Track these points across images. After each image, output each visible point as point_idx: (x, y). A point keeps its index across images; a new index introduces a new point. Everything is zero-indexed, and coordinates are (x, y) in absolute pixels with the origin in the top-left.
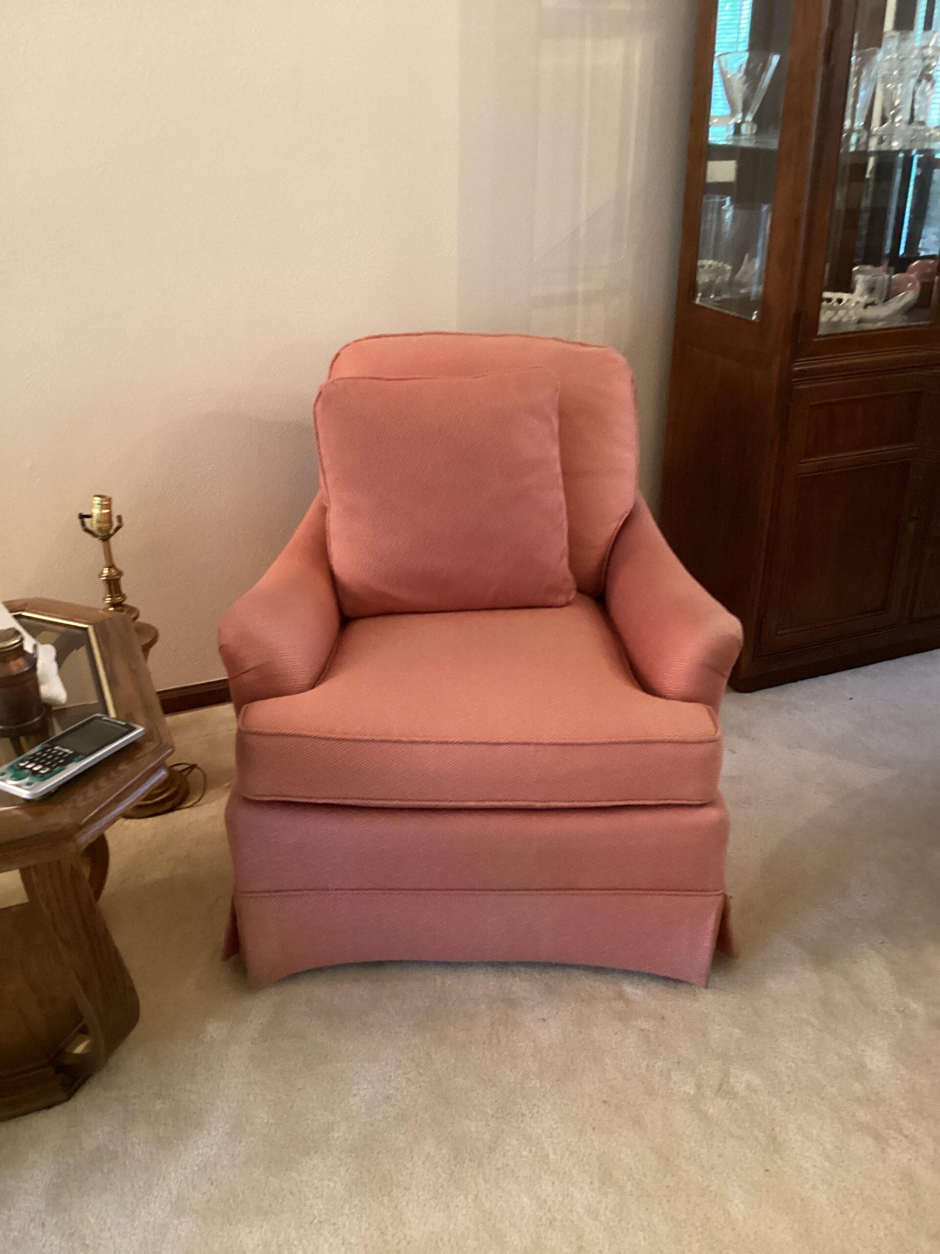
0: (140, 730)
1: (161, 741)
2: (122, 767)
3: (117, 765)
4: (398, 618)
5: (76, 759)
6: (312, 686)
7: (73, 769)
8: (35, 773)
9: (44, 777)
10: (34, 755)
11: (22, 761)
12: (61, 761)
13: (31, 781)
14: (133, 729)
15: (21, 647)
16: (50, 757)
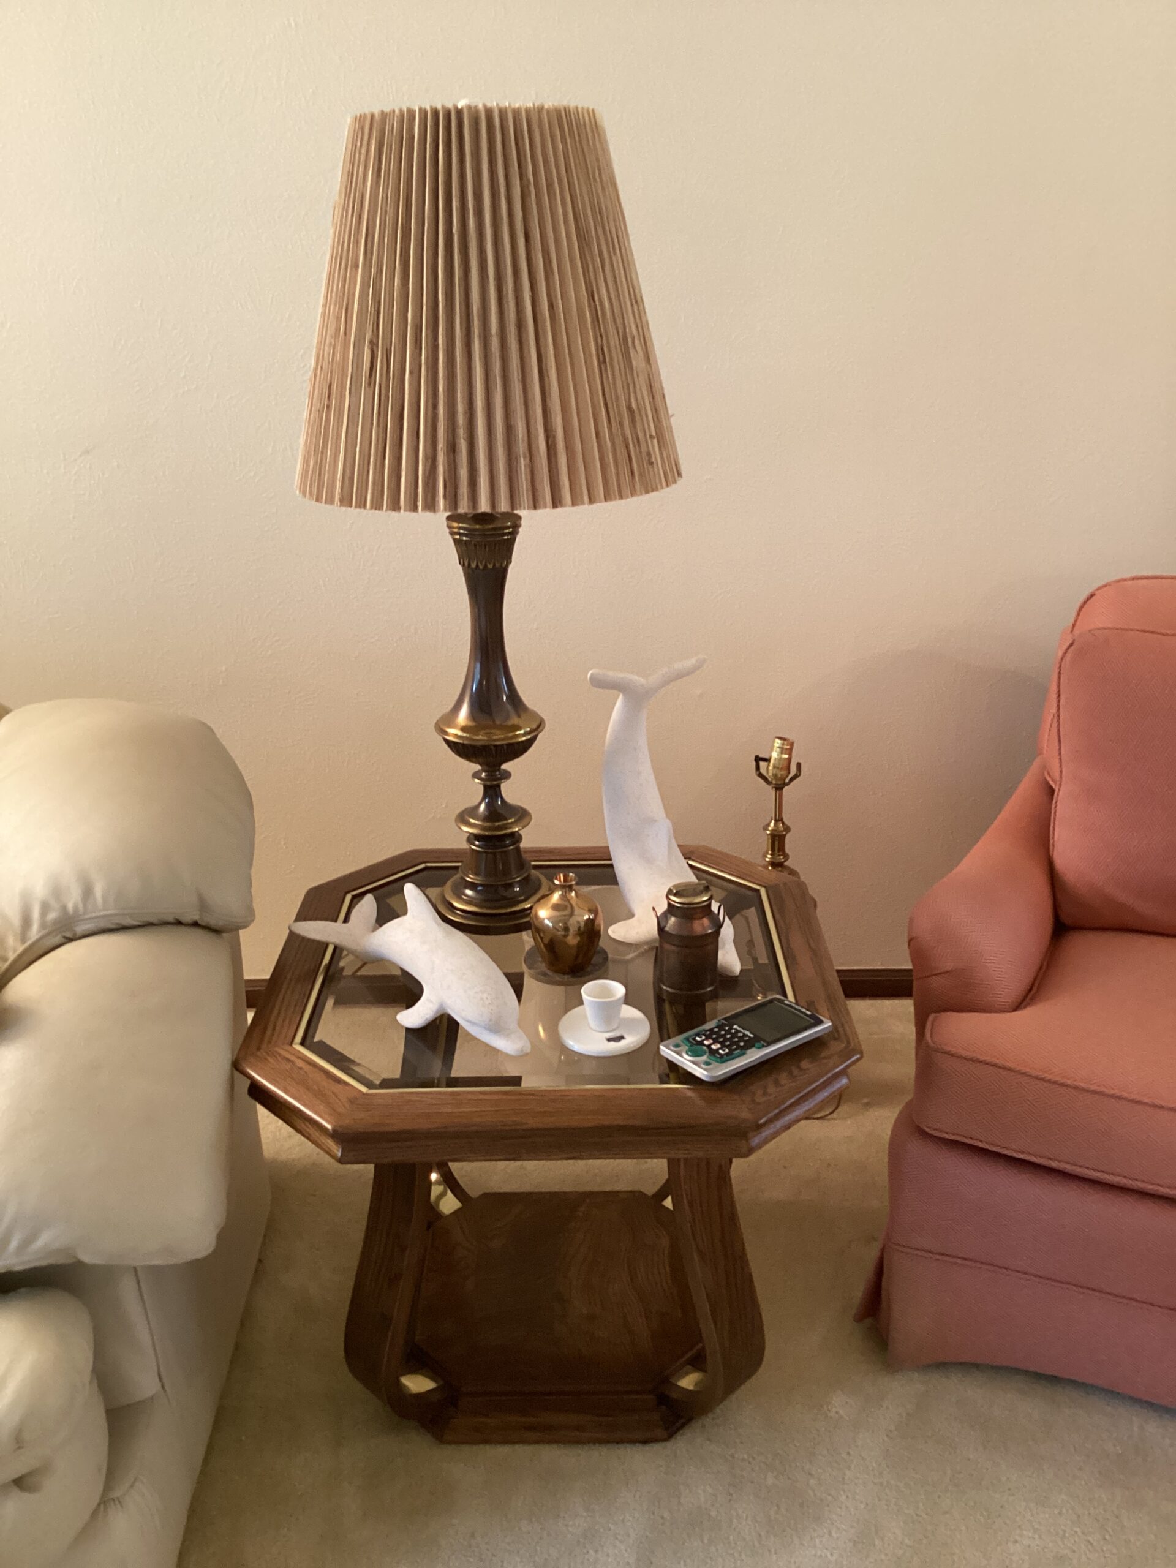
0: (828, 1024)
1: (848, 1042)
2: (805, 1064)
3: (800, 1061)
4: (1135, 937)
5: (756, 1045)
6: (1017, 1007)
7: (754, 1056)
8: (713, 1053)
9: (723, 1059)
10: (711, 1030)
11: (698, 1035)
12: (742, 1044)
13: (709, 1060)
14: (821, 1022)
15: (709, 905)
16: (729, 1036)
